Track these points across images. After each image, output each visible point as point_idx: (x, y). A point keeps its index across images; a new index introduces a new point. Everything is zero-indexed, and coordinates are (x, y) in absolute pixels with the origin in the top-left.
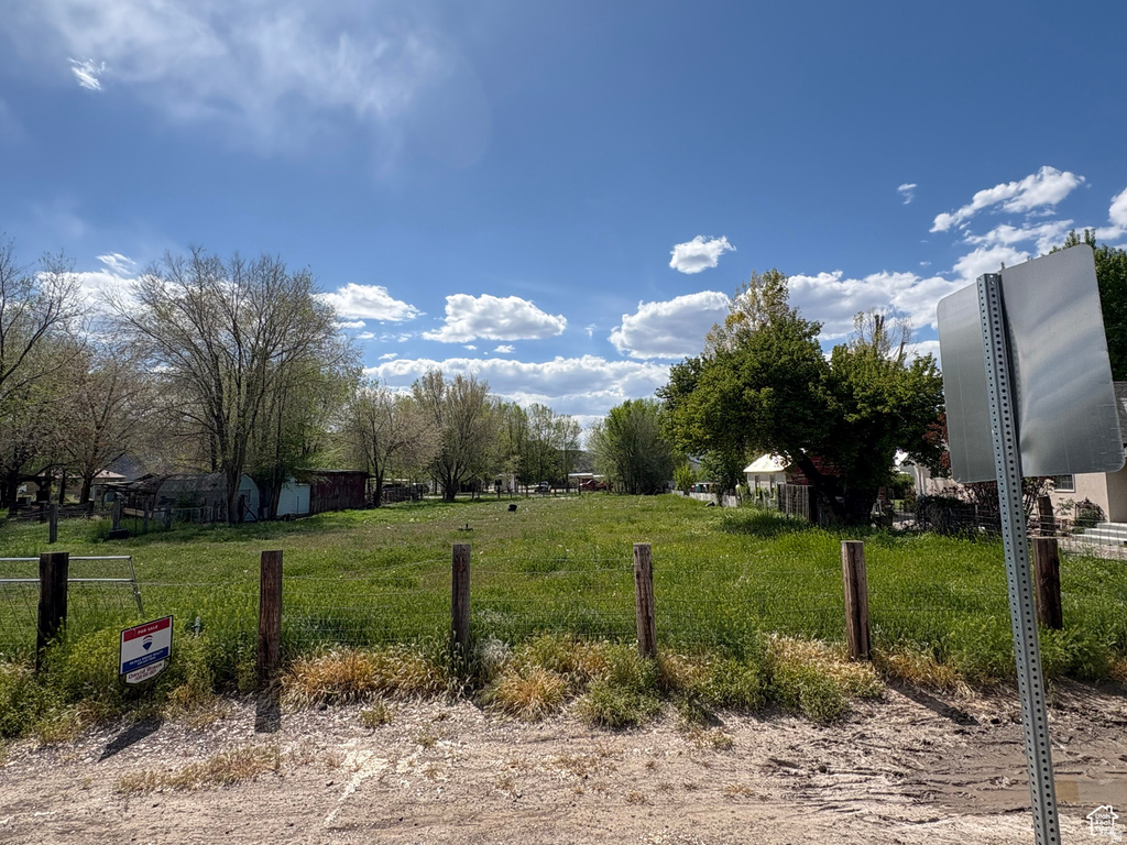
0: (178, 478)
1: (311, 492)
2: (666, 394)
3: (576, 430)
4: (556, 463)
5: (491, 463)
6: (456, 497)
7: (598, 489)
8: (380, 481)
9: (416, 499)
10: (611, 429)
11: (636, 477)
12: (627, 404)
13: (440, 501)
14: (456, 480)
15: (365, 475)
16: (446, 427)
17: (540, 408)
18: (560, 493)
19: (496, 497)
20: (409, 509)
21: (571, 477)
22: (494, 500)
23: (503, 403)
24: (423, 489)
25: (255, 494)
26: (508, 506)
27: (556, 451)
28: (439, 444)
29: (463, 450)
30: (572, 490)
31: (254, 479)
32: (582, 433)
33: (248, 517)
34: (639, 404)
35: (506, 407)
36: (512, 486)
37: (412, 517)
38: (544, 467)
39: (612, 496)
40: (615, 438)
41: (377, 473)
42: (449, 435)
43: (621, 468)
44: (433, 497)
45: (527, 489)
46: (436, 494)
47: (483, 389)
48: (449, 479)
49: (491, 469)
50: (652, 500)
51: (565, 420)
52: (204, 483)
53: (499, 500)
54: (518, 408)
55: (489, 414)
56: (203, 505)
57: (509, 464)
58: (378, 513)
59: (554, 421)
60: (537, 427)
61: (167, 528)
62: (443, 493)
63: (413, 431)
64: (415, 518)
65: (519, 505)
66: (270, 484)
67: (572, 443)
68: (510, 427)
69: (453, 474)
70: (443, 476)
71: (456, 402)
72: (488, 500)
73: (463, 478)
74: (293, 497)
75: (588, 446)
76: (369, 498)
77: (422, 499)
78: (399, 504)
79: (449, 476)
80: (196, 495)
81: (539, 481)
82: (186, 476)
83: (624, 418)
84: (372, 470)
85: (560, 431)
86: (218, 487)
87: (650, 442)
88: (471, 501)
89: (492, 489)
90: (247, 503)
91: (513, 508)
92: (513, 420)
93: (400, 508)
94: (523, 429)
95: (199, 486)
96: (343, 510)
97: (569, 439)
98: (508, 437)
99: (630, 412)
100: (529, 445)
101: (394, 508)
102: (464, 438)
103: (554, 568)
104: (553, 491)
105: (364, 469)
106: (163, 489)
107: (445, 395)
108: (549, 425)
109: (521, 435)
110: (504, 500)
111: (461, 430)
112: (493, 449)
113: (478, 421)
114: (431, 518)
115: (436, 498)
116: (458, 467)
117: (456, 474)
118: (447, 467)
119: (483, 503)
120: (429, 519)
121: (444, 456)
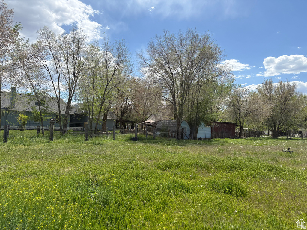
0: (163, 121)
1: (212, 130)
5: (298, 122)
6: (278, 137)
8: (242, 127)
9: (258, 136)
13: (270, 138)
14: (278, 130)
15: (235, 125)
16: (273, 104)
20: (255, 140)
22: (300, 140)
24: (262, 133)
25: (188, 129)
28: (270, 112)
29: (282, 115)
31: (188, 123)
33: (185, 137)
37: (254, 143)
41: (240, 124)
42: (275, 108)
44: (267, 137)
46: (268, 135)
48: (275, 129)
49: (298, 125)
52: (170, 123)
56: (169, 131)
58: (240, 140)
61: (154, 139)
62: (272, 135)
63: (257, 106)
64: (257, 144)
66: (194, 125)
70: (272, 127)
71: (279, 94)
72: (296, 139)
73: (282, 129)
74: (203, 131)
76: (237, 134)
77: (261, 137)
78: (251, 138)
79: (275, 127)
80: (167, 128)
82: (165, 121)
84: (238, 122)
86: (174, 125)
88: (286, 139)
90: (185, 132)
93: (250, 139)
95: (169, 124)
96: (224, 138)
101: (247, 139)
102: (283, 110)
105: (235, 122)
106: (158, 125)
107: (273, 91)
113: (290, 102)
114: (265, 144)
115: (268, 137)
116: (280, 123)
117: (278, 127)
118: (274, 123)
119: (293, 140)
120: (264, 144)
121: (272, 118)
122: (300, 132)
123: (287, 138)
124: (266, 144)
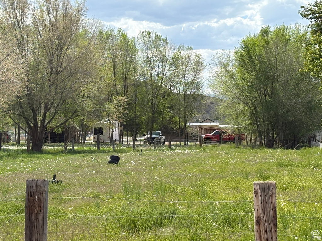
2: (313, 13)
3: (198, 66)
4: (171, 108)
5: (89, 105)
7: (225, 141)
10: (243, 64)
11: (274, 127)
12: (265, 32)
13: (23, 151)
14: (44, 126)
16: (31, 58)
17: (153, 36)
18: (176, 146)
19: (95, 148)
21: (190, 127)
22: (91, 152)
23: (105, 30)
24: (2, 138)
26: (108, 159)
27: (171, 92)
28: (22, 80)
29: (53, 88)
30: (191, 143)
32: (205, 70)
34: (281, 33)
35: (109, 35)
36: (116, 136)
38: (156, 111)
39: (241, 149)
40: (247, 76)
42: (34, 68)
43: (254, 116)
44: (15, 148)
45: (134, 140)
46: (18, 144)
47: (79, 10)
48: (36, 125)
49: (90, 113)
50: (293, 155)
51: (184, 53)
53: (99, 151)
54: (125, 37)
55: (86, 43)
57: (111, 107)
59: (170, 54)
60: (148, 61)
62: (28, 143)
65: (123, 157)
67: (193, 82)
68: (114, 61)
69: (39, 118)
71: (44, 26)
72: (84, 152)
73: (53, 124)
75: (213, 86)
79: (35, 120)
81: (150, 130)
83: (260, 50)
85: (177, 67)
87: (293, 82)
88: (62, 152)
89: (90, 139)
91: (115, 160)
92: (118, 52)
94: (130, 64)
97: (189, 77)
98: (110, 73)
99: (267, 43)
100: (137, 85)
102: (54, 72)
103: (160, 224)
104: (167, 143)
107: (30, 17)
108: (163, 59)
109: (127, 71)
110: (104, 152)
111: (50, 62)
112: (91, 88)
113: (72, 52)
114: (10, 170)
115: (19, 148)
116: (47, 110)
117: (43, 120)
118: (33, 110)
119: (77, 155)
120: (7, 171)
121: (28, 95)
122: (98, 131)
123: (63, 148)
124: (13, 170)
